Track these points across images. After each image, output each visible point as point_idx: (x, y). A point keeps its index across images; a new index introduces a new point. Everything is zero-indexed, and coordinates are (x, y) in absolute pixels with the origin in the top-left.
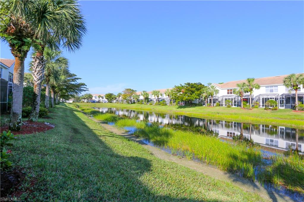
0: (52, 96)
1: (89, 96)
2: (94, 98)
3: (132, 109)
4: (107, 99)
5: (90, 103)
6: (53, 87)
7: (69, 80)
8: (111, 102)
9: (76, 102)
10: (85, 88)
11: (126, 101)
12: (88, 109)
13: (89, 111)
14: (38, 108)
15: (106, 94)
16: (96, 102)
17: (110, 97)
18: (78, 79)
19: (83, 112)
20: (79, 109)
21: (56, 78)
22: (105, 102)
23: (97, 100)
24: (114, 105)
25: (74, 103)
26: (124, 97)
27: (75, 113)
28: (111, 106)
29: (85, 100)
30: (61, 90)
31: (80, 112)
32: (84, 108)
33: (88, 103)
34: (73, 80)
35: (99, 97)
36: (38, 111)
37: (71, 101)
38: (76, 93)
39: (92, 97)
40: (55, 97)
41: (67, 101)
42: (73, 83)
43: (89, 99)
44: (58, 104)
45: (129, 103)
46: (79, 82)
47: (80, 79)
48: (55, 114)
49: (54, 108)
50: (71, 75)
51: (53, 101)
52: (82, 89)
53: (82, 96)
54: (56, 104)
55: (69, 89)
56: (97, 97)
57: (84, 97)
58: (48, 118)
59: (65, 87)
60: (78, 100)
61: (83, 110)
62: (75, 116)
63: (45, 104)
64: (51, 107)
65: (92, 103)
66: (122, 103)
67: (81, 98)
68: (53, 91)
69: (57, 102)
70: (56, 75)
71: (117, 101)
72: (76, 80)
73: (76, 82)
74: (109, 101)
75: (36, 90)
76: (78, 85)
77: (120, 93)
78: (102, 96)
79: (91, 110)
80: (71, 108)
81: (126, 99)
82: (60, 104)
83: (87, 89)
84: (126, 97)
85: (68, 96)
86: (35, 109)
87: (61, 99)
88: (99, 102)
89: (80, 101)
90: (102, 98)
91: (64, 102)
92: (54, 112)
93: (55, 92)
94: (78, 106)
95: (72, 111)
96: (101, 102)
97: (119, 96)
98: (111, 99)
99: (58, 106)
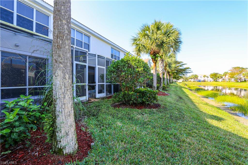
0: (168, 78)
1: (195, 77)
2: (199, 78)
3: (242, 88)
4: (213, 78)
5: (196, 82)
6: (168, 72)
7: (178, 66)
8: (216, 81)
9: (184, 81)
10: (190, 70)
11: (234, 80)
12: (193, 87)
13: (194, 88)
14: (162, 85)
15: (211, 74)
16: (201, 81)
17: (215, 76)
18: (184, 64)
19: (189, 89)
20: (187, 87)
21: (170, 67)
22: (210, 81)
23: (202, 79)
24: (220, 83)
25: (183, 82)
26: (230, 76)
27: (183, 89)
28: (216, 85)
29: (192, 79)
30: (173, 73)
31: (187, 88)
32: (190, 86)
33: (194, 82)
34: (181, 66)
35: (205, 76)
36: (162, 86)
37: (181, 81)
38: (184, 75)
39: (198, 77)
40: (170, 78)
41: (178, 81)
42: (181, 68)
43: (195, 79)
44: (172, 83)
45: (238, 81)
46: (185, 66)
47: (186, 64)
48: (170, 89)
49: (169, 85)
50: (179, 63)
51: (169, 81)
52: (187, 71)
53: (189, 76)
54: (171, 83)
55: (179, 72)
56: (203, 77)
57: (191, 77)
58: (167, 90)
59: (176, 71)
60: (186, 80)
61: (190, 87)
62: (182, 91)
63: (165, 83)
64: (168, 85)
65: (198, 82)
66: (230, 82)
67: (188, 78)
68: (168, 75)
69: (171, 81)
70: (169, 65)
71: (223, 79)
72: (183, 65)
73: (183, 67)
74: (214, 80)
75: (161, 76)
76: (185, 69)
77: (226, 72)
78: (207, 76)
79: (196, 88)
80: (181, 86)
81: (233, 78)
82: (173, 83)
83: (191, 72)
84: (234, 75)
85: (178, 77)
86: (161, 85)
87: (174, 80)
88: (204, 81)
89: (188, 80)
90: (208, 77)
91: (176, 82)
92: (170, 88)
93: (170, 75)
94: (186, 84)
95: (181, 87)
96: (207, 81)
97: (225, 74)
98: (216, 78)
99: (171, 84)
